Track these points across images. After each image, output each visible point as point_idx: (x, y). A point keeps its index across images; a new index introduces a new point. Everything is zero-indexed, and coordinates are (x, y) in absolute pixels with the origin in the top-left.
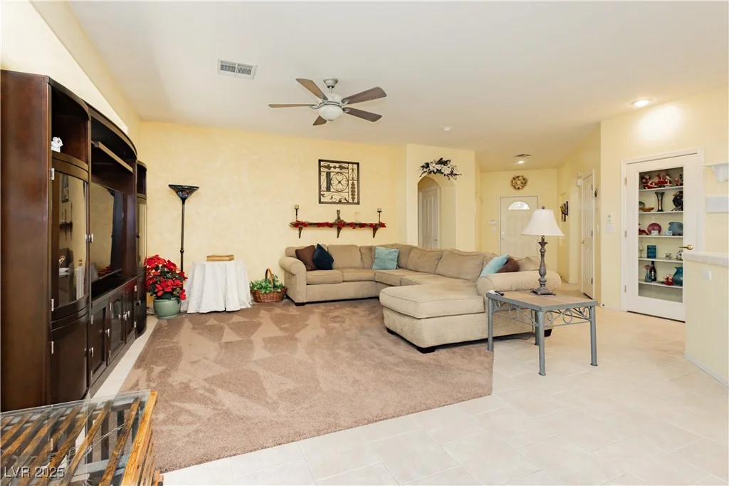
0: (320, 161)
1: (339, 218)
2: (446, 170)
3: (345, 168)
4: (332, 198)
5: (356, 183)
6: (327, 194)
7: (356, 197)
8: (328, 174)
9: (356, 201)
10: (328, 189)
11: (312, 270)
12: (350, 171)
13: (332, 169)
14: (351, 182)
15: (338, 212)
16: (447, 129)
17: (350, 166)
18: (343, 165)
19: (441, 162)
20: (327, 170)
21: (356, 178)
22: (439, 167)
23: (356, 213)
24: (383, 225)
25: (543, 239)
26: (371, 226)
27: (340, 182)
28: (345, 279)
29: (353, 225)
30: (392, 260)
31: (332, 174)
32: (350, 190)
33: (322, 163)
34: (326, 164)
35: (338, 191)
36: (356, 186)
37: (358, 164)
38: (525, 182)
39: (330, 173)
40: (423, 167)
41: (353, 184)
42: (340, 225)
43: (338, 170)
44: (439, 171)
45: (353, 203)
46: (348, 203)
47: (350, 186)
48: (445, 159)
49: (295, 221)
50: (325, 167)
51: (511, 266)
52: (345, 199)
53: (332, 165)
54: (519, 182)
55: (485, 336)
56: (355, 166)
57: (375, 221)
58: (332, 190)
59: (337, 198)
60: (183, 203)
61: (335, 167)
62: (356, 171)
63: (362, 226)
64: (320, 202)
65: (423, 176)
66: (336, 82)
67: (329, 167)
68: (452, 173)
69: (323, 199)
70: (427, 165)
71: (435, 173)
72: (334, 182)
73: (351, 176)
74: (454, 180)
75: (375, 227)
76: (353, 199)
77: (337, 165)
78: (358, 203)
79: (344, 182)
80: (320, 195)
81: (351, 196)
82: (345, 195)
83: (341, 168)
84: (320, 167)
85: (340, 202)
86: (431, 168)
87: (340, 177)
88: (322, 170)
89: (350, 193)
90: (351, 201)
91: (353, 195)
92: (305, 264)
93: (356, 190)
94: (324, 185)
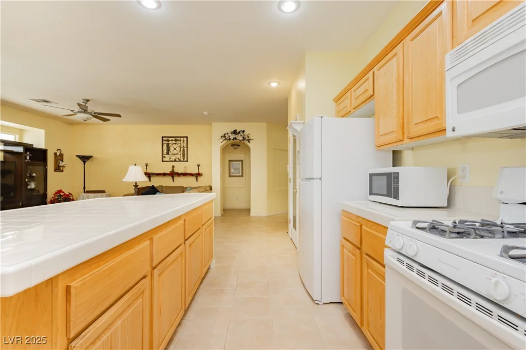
0: (163, 137)
1: (173, 170)
2: (240, 137)
3: (178, 140)
4: (170, 158)
5: (185, 149)
6: (166, 156)
7: (186, 157)
8: (168, 145)
9: (185, 160)
10: (168, 153)
12: (182, 142)
13: (170, 142)
14: (182, 149)
15: (173, 167)
16: (206, 113)
17: (182, 139)
18: (177, 139)
19: (235, 132)
20: (167, 142)
21: (185, 146)
22: (234, 136)
23: (185, 167)
24: (201, 175)
25: (136, 184)
26: (191, 175)
27: (175, 149)
31: (170, 144)
32: (182, 153)
33: (164, 138)
34: (166, 139)
35: (174, 154)
36: (186, 151)
37: (187, 137)
39: (169, 144)
40: (222, 137)
41: (184, 150)
42: (173, 174)
43: (174, 142)
44: (235, 138)
45: (184, 161)
46: (180, 161)
47: (182, 151)
48: (237, 130)
49: (146, 172)
50: (166, 140)
52: (179, 159)
53: (170, 139)
56: (185, 139)
57: (196, 172)
58: (170, 153)
59: (173, 158)
60: (84, 164)
61: (172, 140)
62: (185, 142)
64: (163, 161)
67: (168, 141)
68: (245, 139)
69: (164, 159)
70: (224, 135)
71: (233, 140)
72: (172, 149)
73: (182, 145)
74: (249, 144)
75: (198, 175)
76: (184, 159)
77: (173, 139)
78: (187, 161)
79: (178, 149)
80: (163, 157)
81: (182, 157)
82: (179, 156)
83: (176, 140)
84: (163, 140)
85: (175, 161)
86: (228, 137)
87: (175, 146)
88: (164, 142)
89: (182, 155)
90: (182, 160)
91: (184, 156)
93: (186, 153)
94: (165, 151)
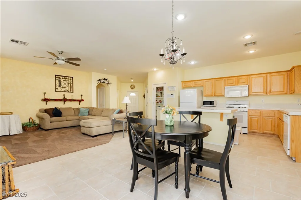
0: (56, 75)
1: (64, 97)
2: (107, 82)
3: (67, 79)
4: (61, 90)
5: (72, 84)
6: (59, 88)
7: (72, 90)
8: (59, 81)
9: (72, 91)
10: (60, 86)
11: (52, 117)
12: (69, 80)
13: (61, 79)
14: (69, 84)
15: (64, 95)
16: (105, 69)
17: (69, 78)
18: (66, 78)
19: (105, 79)
20: (59, 79)
21: (72, 82)
22: (104, 81)
23: (72, 96)
24: (83, 100)
25: (127, 104)
26: (78, 100)
27: (65, 84)
28: (67, 120)
29: (71, 100)
30: (86, 112)
31: (61, 81)
32: (69, 87)
33: (57, 76)
34: (59, 77)
35: (64, 87)
36: (72, 86)
37: (73, 78)
38: (134, 87)
39: (60, 80)
40: (98, 80)
41: (70, 85)
42: (65, 100)
43: (64, 79)
44: (104, 82)
46: (68, 92)
47: (69, 85)
48: (106, 78)
49: (44, 98)
50: (58, 78)
51: (121, 112)
52: (67, 90)
53: (61, 77)
54: (133, 87)
55: (112, 131)
56: (72, 78)
57: (80, 99)
58: (61, 87)
59: (63, 90)
61: (62, 78)
62: (72, 80)
63: (74, 100)
64: (56, 91)
65: (98, 84)
66: (63, 52)
67: (60, 78)
68: (109, 83)
69: (57, 90)
70: (100, 80)
71: (103, 83)
72: (62, 84)
73: (70, 82)
74: (109, 86)
75: (80, 101)
76: (71, 90)
77: (64, 77)
78: (73, 92)
79: (67, 84)
80: (56, 89)
81: (69, 90)
82: (67, 89)
84: (56, 78)
85: (65, 91)
86: (101, 81)
87: (65, 82)
88: (56, 79)
89: (69, 88)
90: (70, 91)
91: (71, 89)
92: (49, 115)
93: (72, 87)
94: (58, 85)
